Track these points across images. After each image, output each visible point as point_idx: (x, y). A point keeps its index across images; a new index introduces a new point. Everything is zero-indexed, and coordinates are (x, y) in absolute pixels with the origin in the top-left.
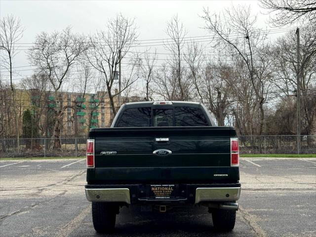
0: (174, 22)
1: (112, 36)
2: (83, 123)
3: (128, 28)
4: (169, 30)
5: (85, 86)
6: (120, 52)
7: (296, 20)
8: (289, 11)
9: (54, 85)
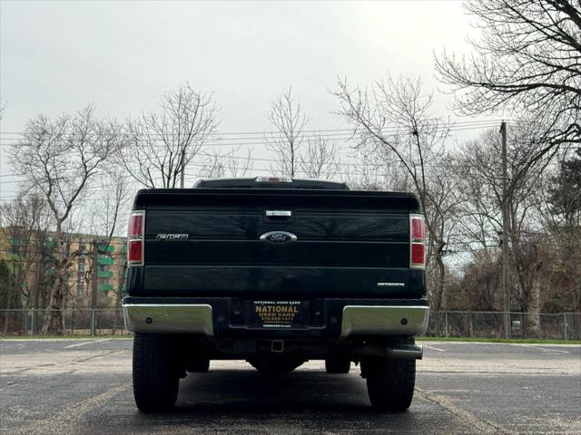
0: (285, 101)
1: (170, 122)
2: (107, 292)
3: (199, 108)
4: (275, 114)
5: (116, 215)
6: (183, 153)
7: (501, 104)
8: (488, 89)
9: (56, 212)
